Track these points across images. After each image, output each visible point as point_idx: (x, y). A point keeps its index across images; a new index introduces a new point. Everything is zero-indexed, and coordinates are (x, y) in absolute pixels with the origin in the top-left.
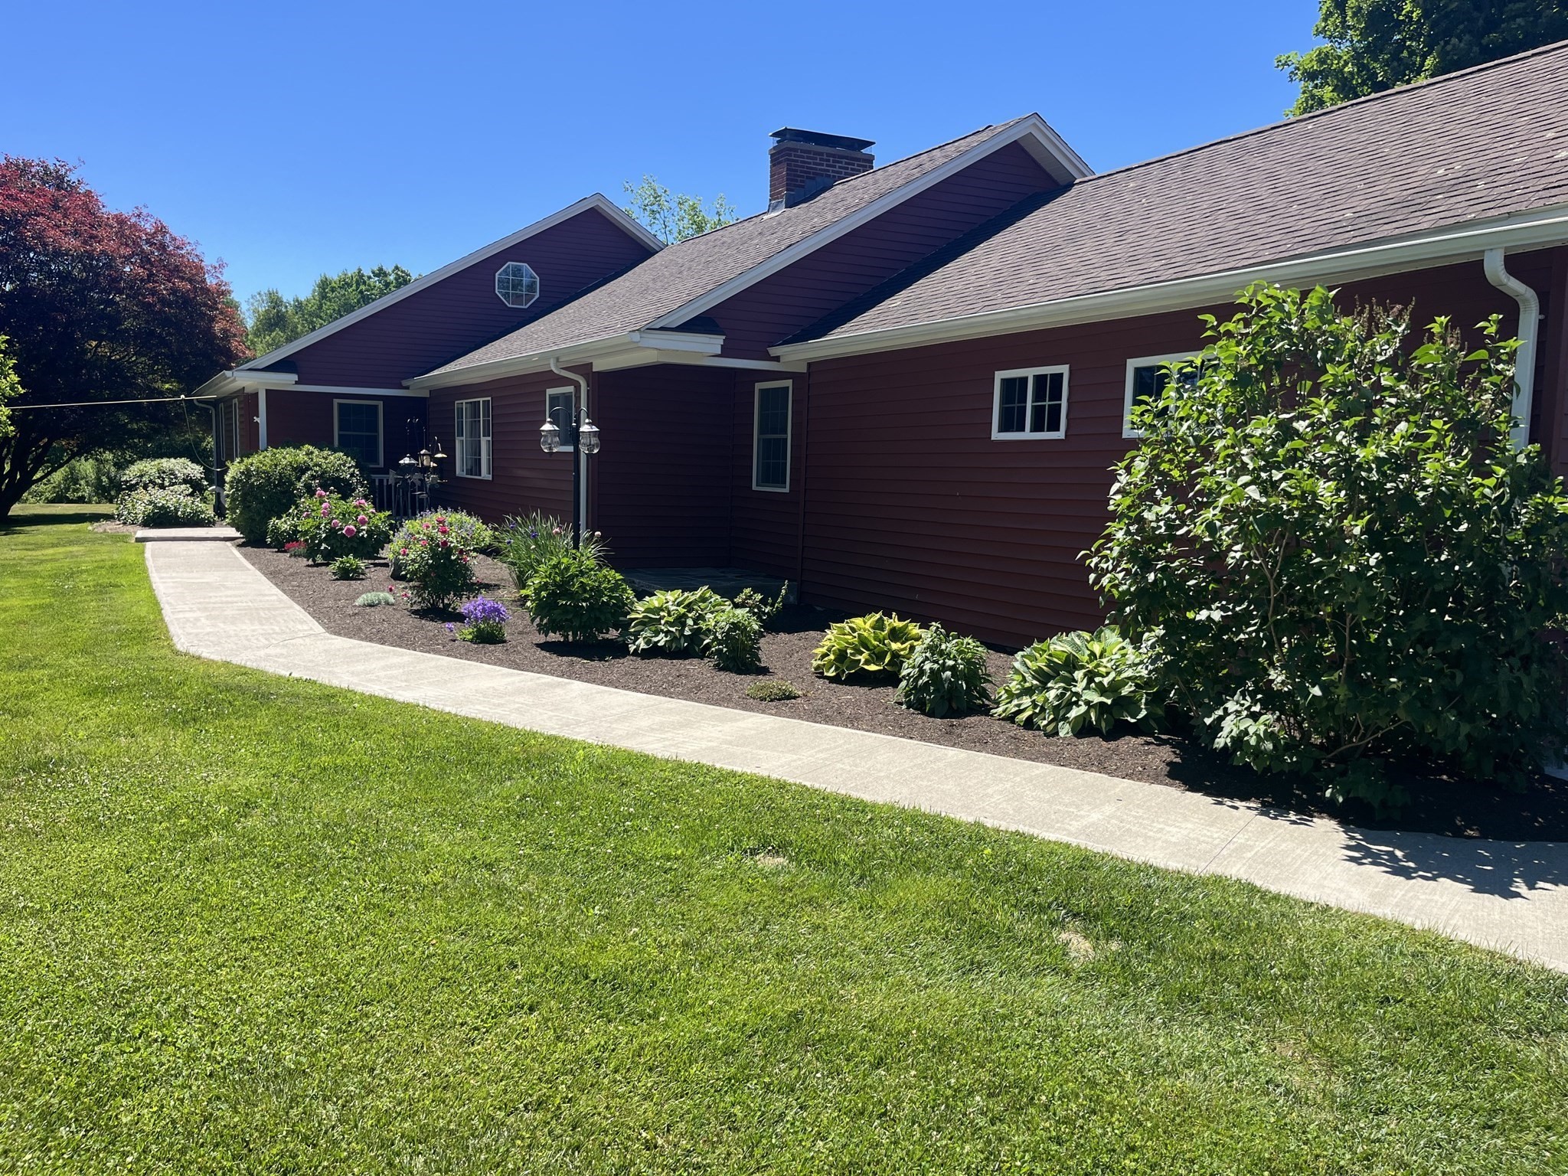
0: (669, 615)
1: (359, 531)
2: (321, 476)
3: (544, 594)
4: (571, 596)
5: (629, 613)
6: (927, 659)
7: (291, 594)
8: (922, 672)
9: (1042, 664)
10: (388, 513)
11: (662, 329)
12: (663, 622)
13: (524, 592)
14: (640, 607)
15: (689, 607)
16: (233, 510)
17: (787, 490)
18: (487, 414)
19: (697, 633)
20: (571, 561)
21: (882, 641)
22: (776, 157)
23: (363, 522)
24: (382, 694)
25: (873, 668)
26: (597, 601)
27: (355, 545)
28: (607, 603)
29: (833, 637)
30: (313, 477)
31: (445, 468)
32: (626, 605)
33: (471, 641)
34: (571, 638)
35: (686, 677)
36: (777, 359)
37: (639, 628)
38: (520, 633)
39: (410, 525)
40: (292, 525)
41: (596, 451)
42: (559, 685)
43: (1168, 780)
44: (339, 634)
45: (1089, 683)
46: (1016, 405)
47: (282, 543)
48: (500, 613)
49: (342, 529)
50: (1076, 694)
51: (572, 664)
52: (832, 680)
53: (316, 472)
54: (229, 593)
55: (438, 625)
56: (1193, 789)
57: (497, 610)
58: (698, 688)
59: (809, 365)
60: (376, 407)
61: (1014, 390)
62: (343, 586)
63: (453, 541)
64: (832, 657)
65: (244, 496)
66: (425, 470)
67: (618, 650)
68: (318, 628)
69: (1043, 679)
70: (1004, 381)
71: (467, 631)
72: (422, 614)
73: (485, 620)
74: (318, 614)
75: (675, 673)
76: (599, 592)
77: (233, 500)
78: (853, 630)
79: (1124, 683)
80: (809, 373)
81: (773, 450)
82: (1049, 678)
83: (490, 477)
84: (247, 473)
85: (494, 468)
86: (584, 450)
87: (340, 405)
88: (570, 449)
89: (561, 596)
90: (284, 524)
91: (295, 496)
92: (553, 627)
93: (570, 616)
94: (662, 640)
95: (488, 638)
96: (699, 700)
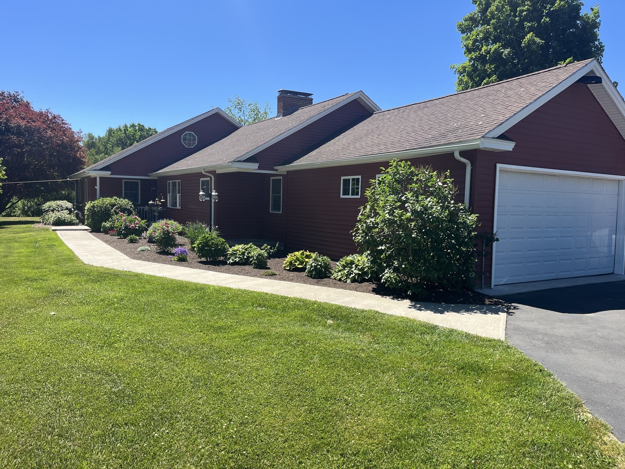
0: (240, 252)
1: (136, 227)
2: (120, 208)
3: (200, 246)
4: (208, 246)
5: (227, 252)
6: (313, 262)
7: (115, 247)
8: (312, 267)
9: (344, 263)
10: (145, 221)
11: (239, 161)
12: (238, 254)
13: (193, 245)
14: (230, 250)
15: (246, 250)
16: (88, 219)
17: (281, 213)
18: (179, 186)
19: (248, 257)
20: (209, 235)
21: (303, 259)
22: (280, 99)
23: (137, 224)
24: (153, 275)
25: (300, 266)
26: (217, 248)
27: (134, 231)
28: (220, 248)
29: (289, 258)
30: (117, 208)
31: (164, 204)
32: (226, 249)
33: (177, 261)
34: (209, 260)
35: (244, 270)
36: (277, 170)
37: (230, 256)
38: (192, 259)
39: (154, 225)
40: (110, 225)
41: (217, 201)
42: (205, 272)
43: (372, 292)
44: (135, 259)
45: (356, 268)
46: (347, 187)
47: (106, 231)
48: (186, 252)
49: (130, 226)
50: (353, 271)
51: (209, 267)
52: (288, 270)
53: (118, 206)
54: (93, 247)
55: (166, 256)
56: (377, 294)
57: (185, 251)
58: (247, 273)
59: (288, 172)
60: (138, 182)
61: (346, 182)
62: (132, 245)
63: (170, 230)
64: (288, 263)
65: (92, 215)
66: (157, 205)
67: (224, 263)
68: (127, 258)
69: (344, 267)
70: (344, 180)
71: (176, 258)
72: (160, 253)
73: (181, 254)
74: (126, 254)
75: (241, 269)
76: (217, 245)
77: (88, 216)
78: (295, 255)
79: (365, 268)
80: (287, 175)
81: (276, 200)
82: (345, 267)
83: (180, 208)
84: (93, 207)
85: (182, 204)
86: (213, 200)
87: (125, 182)
88: (208, 199)
89: (206, 246)
90: (107, 224)
91: (111, 215)
92: (203, 256)
93: (208, 253)
94: (237, 260)
95: (182, 260)
96: (247, 276)
